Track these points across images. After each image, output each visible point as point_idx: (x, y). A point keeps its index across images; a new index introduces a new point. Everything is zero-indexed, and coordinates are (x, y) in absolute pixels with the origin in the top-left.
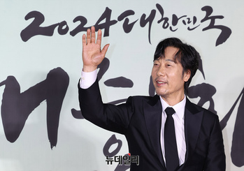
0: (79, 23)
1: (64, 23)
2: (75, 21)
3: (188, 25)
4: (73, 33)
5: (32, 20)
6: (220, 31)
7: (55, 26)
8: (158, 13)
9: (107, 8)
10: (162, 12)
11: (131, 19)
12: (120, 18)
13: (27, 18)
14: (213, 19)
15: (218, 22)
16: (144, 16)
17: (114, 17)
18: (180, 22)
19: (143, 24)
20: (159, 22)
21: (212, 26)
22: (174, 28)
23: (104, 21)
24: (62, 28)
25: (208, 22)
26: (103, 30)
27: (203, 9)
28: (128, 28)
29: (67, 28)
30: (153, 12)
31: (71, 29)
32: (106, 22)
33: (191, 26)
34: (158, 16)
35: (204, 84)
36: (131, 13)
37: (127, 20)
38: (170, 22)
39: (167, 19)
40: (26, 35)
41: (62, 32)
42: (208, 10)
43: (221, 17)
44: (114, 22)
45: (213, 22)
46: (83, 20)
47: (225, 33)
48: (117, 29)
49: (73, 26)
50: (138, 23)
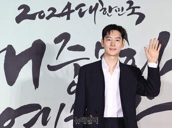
0: (51, 12)
1: (42, 12)
2: (49, 10)
3: (118, 12)
4: (48, 18)
5: (22, 10)
6: (138, 16)
7: (36, 14)
8: (100, 5)
9: (68, 2)
10: (102, 4)
11: (84, 9)
12: (77, 9)
13: (19, 9)
14: (134, 8)
15: (137, 10)
16: (91, 7)
17: (73, 8)
18: (113, 10)
19: (91, 12)
20: (101, 11)
21: (133, 13)
22: (110, 14)
23: (67, 10)
24: (41, 15)
25: (131, 10)
26: (66, 17)
27: (127, 2)
28: (81, 14)
29: (44, 15)
30: (97, 5)
31: (46, 16)
32: (67, 12)
33: (120, 13)
34: (100, 7)
35: (128, 49)
36: (83, 5)
37: (81, 10)
38: (107, 10)
39: (105, 9)
40: (19, 19)
41: (41, 17)
42: (131, 3)
43: (139, 7)
44: (73, 11)
45: (133, 10)
46: (54, 10)
47: (141, 17)
48: (75, 15)
49: (47, 14)
50: (88, 11)
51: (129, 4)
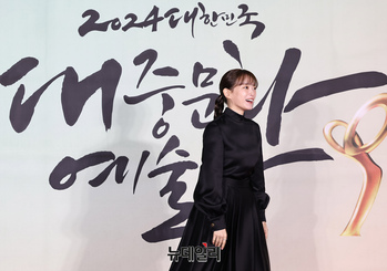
0: (130, 19)
1: (117, 20)
2: (126, 18)
3: (226, 21)
4: (125, 29)
5: (88, 17)
6: (255, 26)
7: (109, 22)
8: (200, 10)
9: (155, 7)
10: (203, 10)
11: (176, 16)
12: (166, 15)
13: (84, 16)
14: (249, 15)
15: (253, 18)
16: (188, 13)
17: (161, 14)
18: (220, 18)
19: (186, 20)
20: (201, 18)
21: (247, 22)
22: (214, 23)
23: (152, 18)
24: (115, 24)
25: (244, 19)
26: (151, 26)
27: (240, 7)
28: (173, 24)
29: (120, 24)
30: (196, 10)
31: (123, 26)
32: (153, 20)
33: (229, 21)
34: (200, 13)
36: (176, 10)
37: (173, 17)
38: (211, 18)
39: (208, 16)
40: (83, 31)
41: (115, 28)
42: (244, 7)
43: (256, 14)
44: (161, 19)
45: (248, 18)
46: (134, 17)
47: (260, 28)
48: (164, 25)
49: (124, 23)
50: (182, 19)
51: (241, 10)
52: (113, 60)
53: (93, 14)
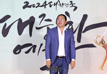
0: (38, 5)
1: (34, 5)
2: (37, 4)
3: (66, 6)
4: (36, 7)
7: (32, 5)
9: (45, 1)
11: (52, 4)
13: (24, 3)
14: (73, 4)
15: (74, 5)
16: (55, 3)
17: (47, 3)
18: (64, 5)
19: (54, 5)
21: (72, 6)
22: (62, 6)
23: (44, 4)
25: (71, 5)
26: (44, 7)
27: (70, 2)
28: (51, 6)
29: (35, 6)
33: (67, 6)
34: (58, 3)
35: (70, 21)
36: (52, 2)
37: (50, 4)
38: (62, 5)
39: (61, 4)
40: (24, 7)
42: (71, 2)
43: (75, 4)
44: (47, 5)
46: (39, 4)
47: (76, 8)
51: (70, 3)
52: (33, 16)
53: (27, 3)
